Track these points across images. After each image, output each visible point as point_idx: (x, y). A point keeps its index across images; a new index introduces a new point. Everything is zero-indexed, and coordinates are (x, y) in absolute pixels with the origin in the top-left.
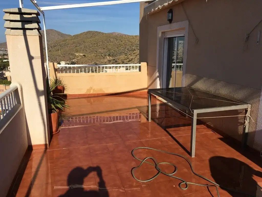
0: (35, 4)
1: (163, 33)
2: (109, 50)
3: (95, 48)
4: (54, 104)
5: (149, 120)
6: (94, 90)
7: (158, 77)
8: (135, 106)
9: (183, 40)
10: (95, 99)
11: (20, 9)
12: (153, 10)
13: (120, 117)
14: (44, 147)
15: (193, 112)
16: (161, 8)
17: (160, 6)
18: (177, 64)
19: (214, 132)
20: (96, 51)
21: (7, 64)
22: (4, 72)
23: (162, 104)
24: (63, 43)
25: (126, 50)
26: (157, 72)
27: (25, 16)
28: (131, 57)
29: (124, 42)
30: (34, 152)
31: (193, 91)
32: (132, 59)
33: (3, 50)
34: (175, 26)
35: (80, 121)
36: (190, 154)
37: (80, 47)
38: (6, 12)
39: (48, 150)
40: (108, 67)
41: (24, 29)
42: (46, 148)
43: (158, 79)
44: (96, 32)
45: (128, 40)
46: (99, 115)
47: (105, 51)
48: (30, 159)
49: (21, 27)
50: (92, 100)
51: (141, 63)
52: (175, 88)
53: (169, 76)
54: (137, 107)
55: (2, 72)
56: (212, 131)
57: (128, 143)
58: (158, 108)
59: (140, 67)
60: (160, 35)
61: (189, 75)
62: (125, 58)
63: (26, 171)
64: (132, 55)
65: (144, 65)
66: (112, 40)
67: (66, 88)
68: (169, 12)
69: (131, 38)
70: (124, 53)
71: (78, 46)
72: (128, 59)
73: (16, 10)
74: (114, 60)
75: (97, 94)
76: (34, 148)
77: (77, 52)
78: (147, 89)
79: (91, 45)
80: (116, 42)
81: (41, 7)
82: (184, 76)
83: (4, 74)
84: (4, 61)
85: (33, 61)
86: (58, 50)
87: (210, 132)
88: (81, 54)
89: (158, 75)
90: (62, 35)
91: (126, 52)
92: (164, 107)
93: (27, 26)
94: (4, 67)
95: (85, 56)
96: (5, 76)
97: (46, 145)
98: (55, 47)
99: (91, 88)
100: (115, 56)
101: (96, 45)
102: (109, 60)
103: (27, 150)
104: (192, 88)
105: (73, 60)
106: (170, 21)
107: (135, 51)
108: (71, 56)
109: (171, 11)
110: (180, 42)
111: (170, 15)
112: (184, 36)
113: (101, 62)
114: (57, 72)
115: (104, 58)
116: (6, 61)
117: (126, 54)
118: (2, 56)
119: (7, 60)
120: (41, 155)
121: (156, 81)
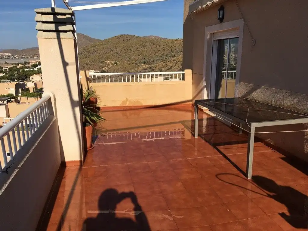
0: (66, 3)
1: (212, 35)
2: (144, 57)
3: (128, 54)
4: (89, 117)
5: (196, 136)
6: (130, 102)
7: (205, 86)
8: (178, 121)
9: (237, 42)
10: (131, 112)
11: (53, 9)
12: (200, 7)
13: (160, 133)
14: (79, 164)
15: (250, 125)
16: (210, 5)
17: (208, 3)
18: (229, 71)
19: (275, 151)
20: (130, 58)
21: (29, 73)
22: (26, 82)
23: (210, 119)
24: (92, 49)
25: (165, 57)
26: (204, 81)
27: (59, 17)
28: (171, 65)
29: (162, 47)
30: (67, 168)
31: (249, 102)
32: (172, 67)
33: (24, 58)
34: (226, 25)
35: (114, 136)
36: (246, 175)
37: (111, 53)
38: (38, 13)
39: (83, 167)
40: (146, 75)
41: (58, 32)
42: (81, 165)
43: (205, 89)
44: (130, 35)
45: (167, 45)
46: (136, 131)
47: (140, 57)
48: (64, 177)
49: (54, 29)
50: (128, 113)
51: (185, 70)
52: (226, 99)
53: (218, 86)
54: (180, 122)
55: (23, 82)
56: (273, 150)
57: (172, 161)
58: (205, 122)
59: (183, 75)
60: (208, 37)
61: (243, 84)
62: (163, 66)
63: (61, 190)
64: (171, 62)
65: (188, 73)
66: (148, 44)
67: (98, 99)
68: (220, 10)
69: (170, 42)
70: (161, 59)
71: (109, 52)
72: (166, 66)
73: (49, 10)
74: (150, 68)
75: (134, 106)
76: (67, 165)
77: (108, 59)
78: (191, 101)
79: (123, 51)
80: (152, 47)
81: (72, 7)
82: (238, 85)
83: (26, 85)
84: (26, 70)
85: (68, 68)
86: (86, 58)
87: (269, 151)
88: (112, 62)
89: (205, 84)
90: (90, 40)
91: (164, 59)
92: (212, 122)
93: (61, 28)
94: (26, 77)
95: (116, 63)
96: (26, 87)
97: (81, 161)
98: (83, 54)
99: (127, 99)
100: (152, 63)
101: (129, 51)
102: (146, 68)
103: (60, 167)
104: (247, 98)
105: (103, 68)
106: (221, 20)
107: (175, 58)
108: (101, 64)
109: (222, 8)
110: (232, 45)
111: (221, 12)
112: (238, 38)
113: (135, 71)
114: (89, 82)
115: (138, 66)
116: (27, 70)
117: (165, 61)
118: (24, 64)
119: (29, 69)
120: (76, 172)
121: (203, 91)
